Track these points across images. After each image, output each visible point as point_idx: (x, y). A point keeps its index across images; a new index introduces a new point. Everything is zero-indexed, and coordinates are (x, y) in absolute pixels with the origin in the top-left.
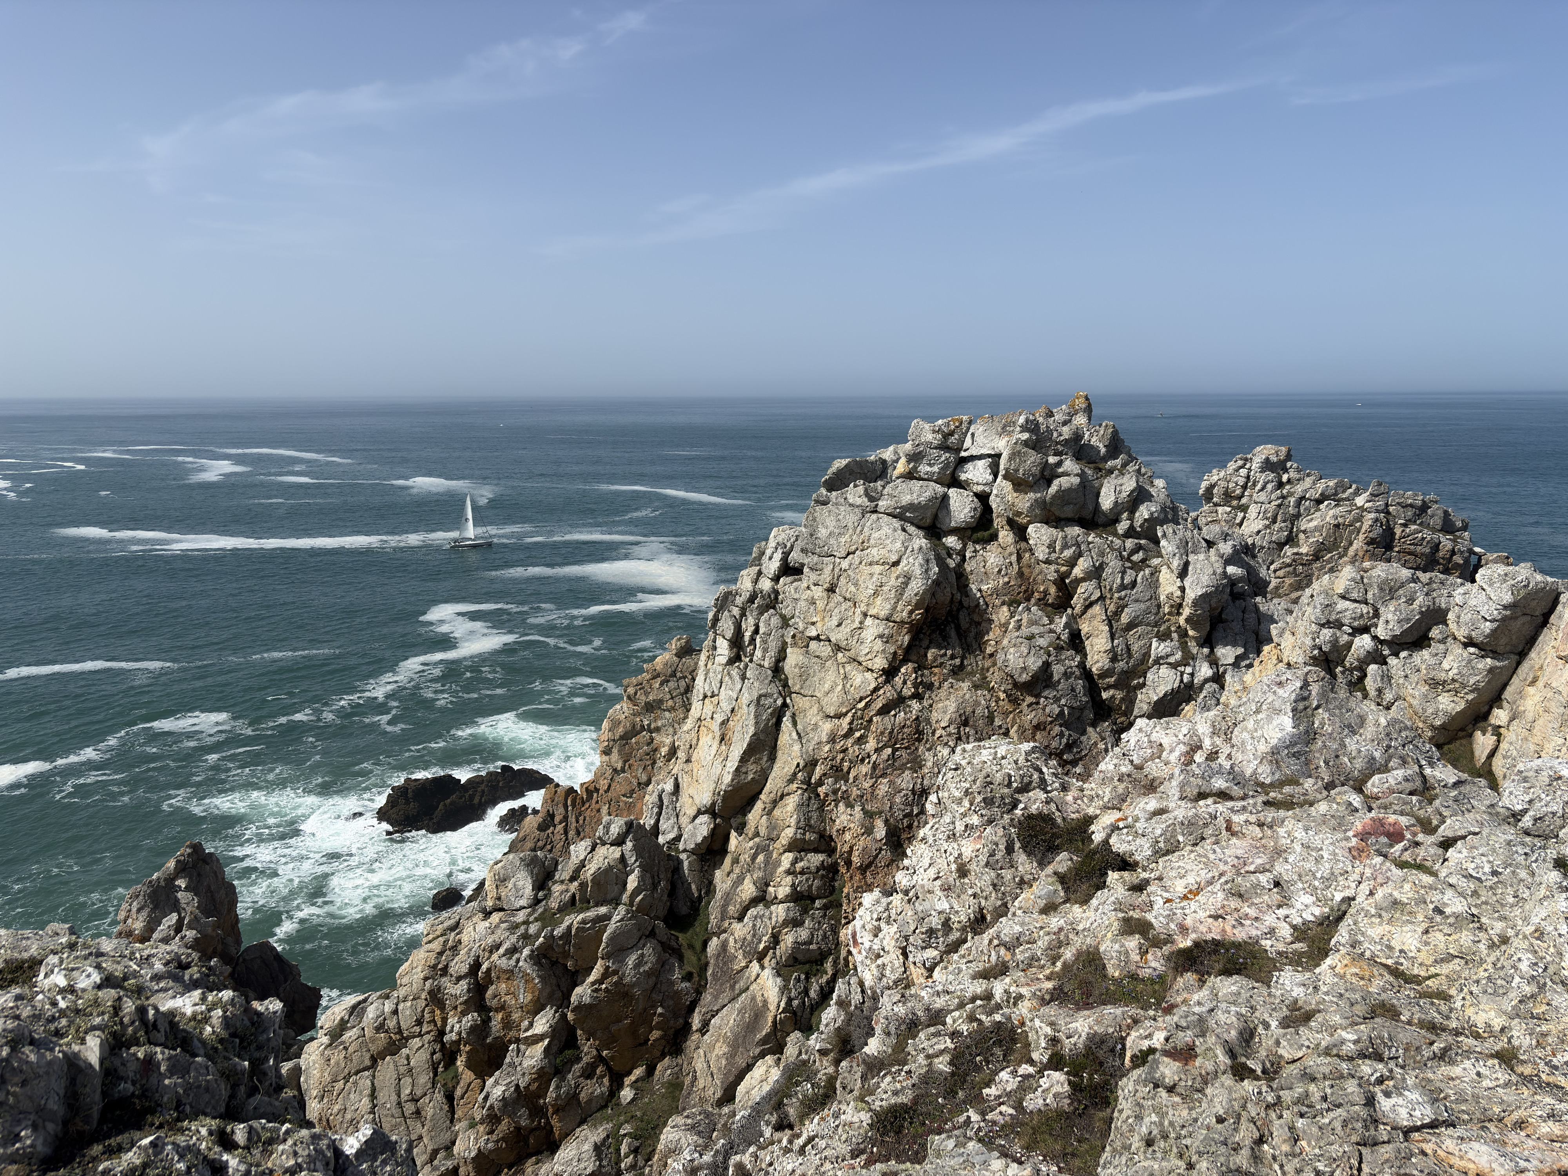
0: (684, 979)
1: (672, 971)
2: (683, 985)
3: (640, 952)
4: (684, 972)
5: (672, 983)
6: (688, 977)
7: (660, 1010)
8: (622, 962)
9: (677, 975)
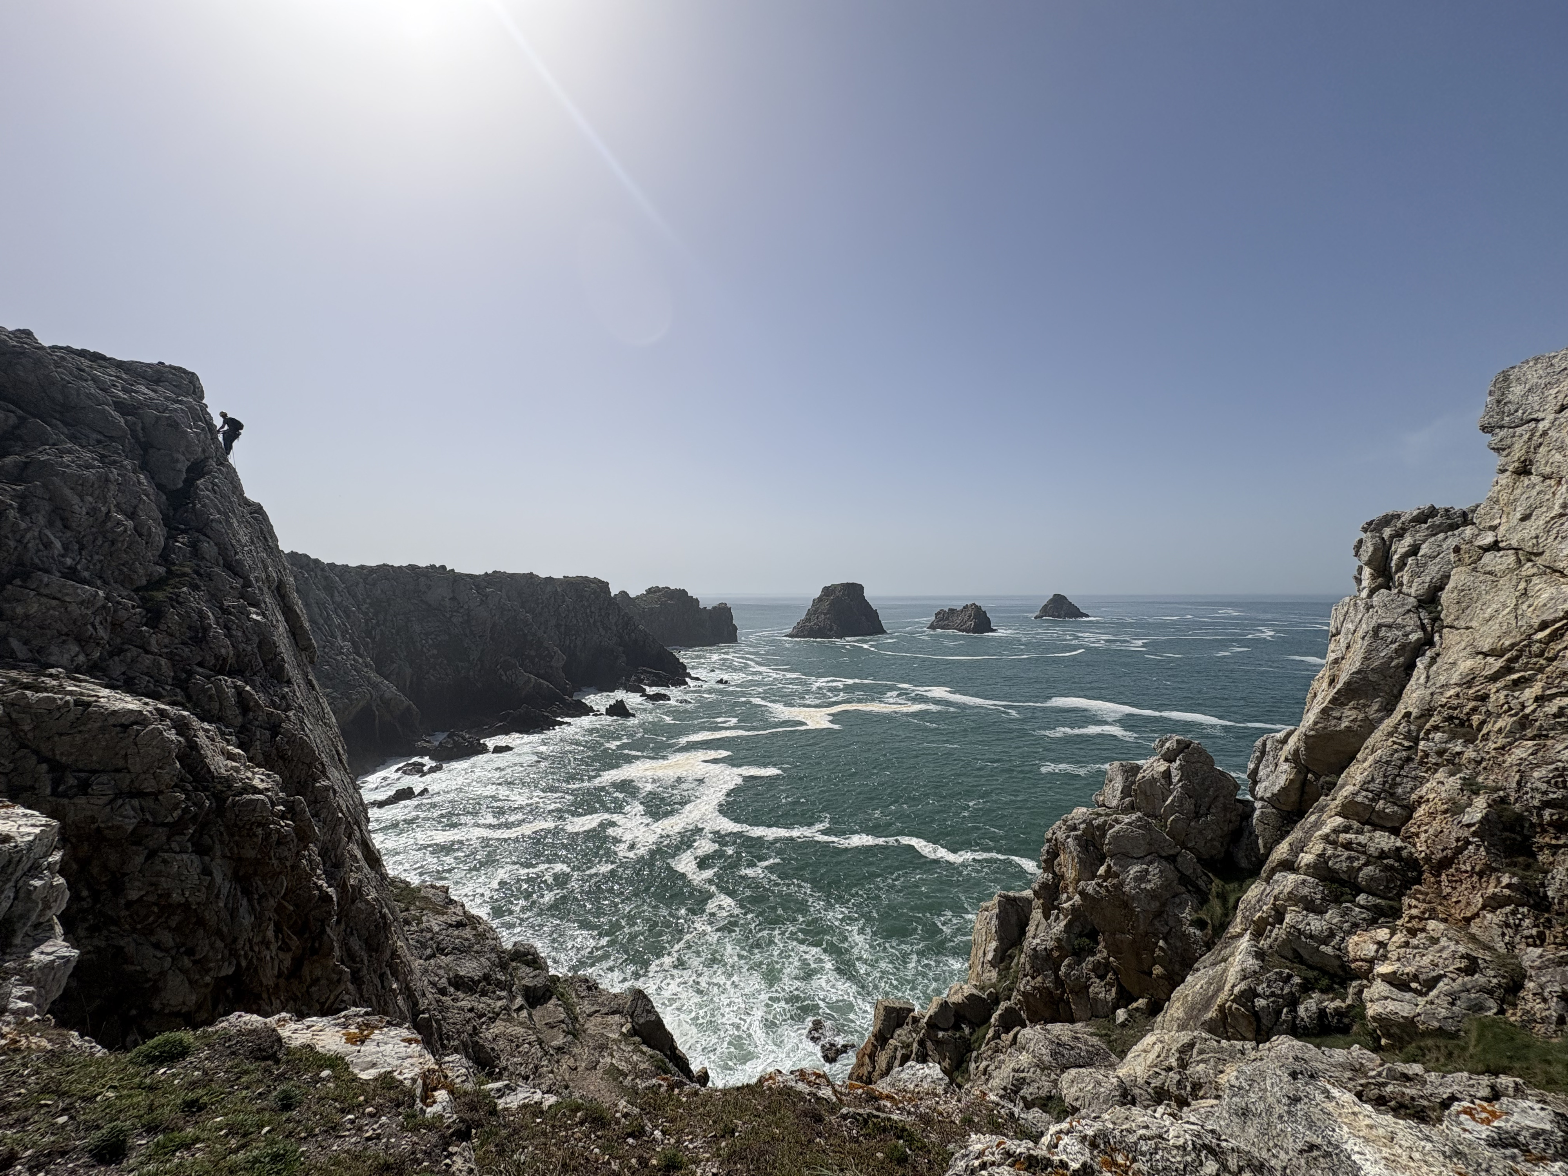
0: (1193, 923)
1: (1182, 905)
2: (1192, 930)
3: (1144, 866)
4: (1195, 916)
5: (1180, 922)
6: (1200, 924)
7: (1161, 943)
8: (1125, 869)
9: (1186, 914)
